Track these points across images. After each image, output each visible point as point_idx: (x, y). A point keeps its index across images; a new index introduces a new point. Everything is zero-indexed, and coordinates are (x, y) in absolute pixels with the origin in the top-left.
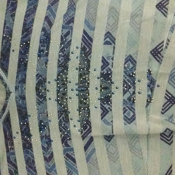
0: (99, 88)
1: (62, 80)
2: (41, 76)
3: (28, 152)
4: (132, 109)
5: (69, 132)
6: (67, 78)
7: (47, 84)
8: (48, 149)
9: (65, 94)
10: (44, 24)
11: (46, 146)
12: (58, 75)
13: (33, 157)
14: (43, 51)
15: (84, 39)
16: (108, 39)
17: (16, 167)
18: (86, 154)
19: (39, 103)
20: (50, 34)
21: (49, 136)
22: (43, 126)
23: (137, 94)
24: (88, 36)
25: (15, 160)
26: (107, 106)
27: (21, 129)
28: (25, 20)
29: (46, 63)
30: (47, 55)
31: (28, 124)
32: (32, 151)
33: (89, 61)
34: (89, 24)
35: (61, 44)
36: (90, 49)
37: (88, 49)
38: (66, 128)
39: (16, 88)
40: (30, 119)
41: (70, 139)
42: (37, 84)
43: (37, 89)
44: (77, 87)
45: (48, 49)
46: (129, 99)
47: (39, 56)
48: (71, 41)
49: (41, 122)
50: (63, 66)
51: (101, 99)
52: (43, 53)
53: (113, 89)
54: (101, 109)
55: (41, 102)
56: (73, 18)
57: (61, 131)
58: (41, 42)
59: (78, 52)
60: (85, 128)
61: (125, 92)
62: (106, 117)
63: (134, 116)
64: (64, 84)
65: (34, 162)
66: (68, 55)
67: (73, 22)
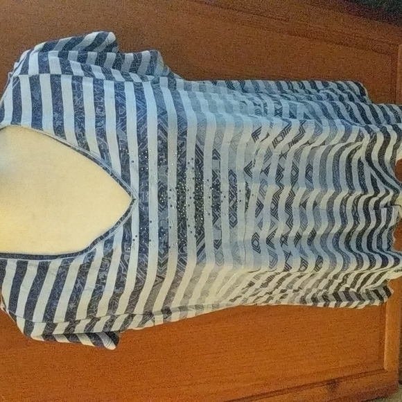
0: (211, 197)
1: (181, 189)
2: (162, 184)
3: (143, 256)
4: (235, 215)
5: (186, 239)
6: (185, 187)
7: (168, 191)
8: (164, 255)
9: (183, 202)
10: (158, 132)
11: (162, 252)
12: (178, 184)
13: (147, 262)
14: (162, 160)
15: (196, 153)
16: (215, 155)
17: (127, 266)
18: (198, 259)
19: (161, 210)
20: (167, 143)
21: (168, 243)
22: (162, 232)
23: (238, 202)
24: (200, 150)
25: (128, 260)
26: (217, 213)
27: (140, 233)
28: (138, 131)
29: (167, 171)
30: (166, 163)
31: (148, 230)
32: (147, 256)
33: (202, 172)
34: (200, 139)
35: (178, 154)
36: (202, 162)
37: (200, 162)
38: (184, 234)
39: (140, 195)
40: (150, 225)
41: (186, 245)
42: (159, 192)
43: (159, 197)
44: (194, 195)
45: (166, 157)
46: (233, 206)
47: (159, 164)
48: (185, 152)
49: (161, 228)
50: (181, 175)
51: (212, 207)
52: (162, 162)
53: (222, 198)
54: (213, 215)
55: (163, 209)
56: (186, 131)
57: (179, 237)
58: (159, 151)
59: (193, 164)
60: (199, 233)
61: (230, 201)
62: (216, 223)
63: (236, 220)
64: (183, 192)
65: (146, 266)
66: (185, 165)
67: (186, 134)
